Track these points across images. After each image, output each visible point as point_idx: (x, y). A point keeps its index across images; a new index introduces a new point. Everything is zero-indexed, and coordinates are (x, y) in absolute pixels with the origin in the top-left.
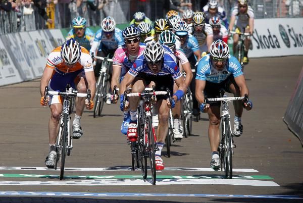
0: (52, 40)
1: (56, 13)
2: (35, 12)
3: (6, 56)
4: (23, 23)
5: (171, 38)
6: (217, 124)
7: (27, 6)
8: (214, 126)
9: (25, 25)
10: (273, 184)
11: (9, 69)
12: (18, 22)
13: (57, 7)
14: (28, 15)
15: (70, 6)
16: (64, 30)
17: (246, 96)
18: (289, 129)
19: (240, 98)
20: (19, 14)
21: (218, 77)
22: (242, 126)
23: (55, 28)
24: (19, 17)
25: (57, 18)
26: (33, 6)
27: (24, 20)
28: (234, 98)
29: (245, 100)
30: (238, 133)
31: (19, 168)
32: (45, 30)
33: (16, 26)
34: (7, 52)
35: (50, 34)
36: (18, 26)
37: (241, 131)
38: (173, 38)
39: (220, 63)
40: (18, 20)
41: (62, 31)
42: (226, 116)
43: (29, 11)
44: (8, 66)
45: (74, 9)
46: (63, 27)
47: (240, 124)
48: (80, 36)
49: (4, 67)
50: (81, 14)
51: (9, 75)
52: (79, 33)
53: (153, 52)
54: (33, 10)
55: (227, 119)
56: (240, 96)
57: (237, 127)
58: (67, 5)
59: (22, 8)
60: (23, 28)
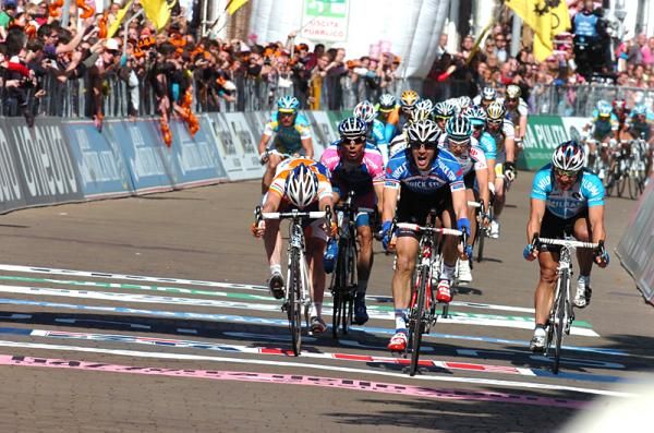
0: (315, 125)
2: (294, 85)
3: (250, 142)
6: (551, 282)
7: (284, 76)
8: (545, 284)
10: (590, 333)
11: (253, 158)
12: (270, 97)
13: (325, 80)
14: (285, 88)
15: (342, 80)
16: (332, 112)
17: (602, 243)
18: (622, 265)
19: (591, 245)
20: (273, 86)
21: (563, 201)
22: (590, 291)
23: (320, 109)
24: (273, 90)
26: (292, 77)
28: (581, 244)
29: (598, 250)
30: (583, 302)
31: (249, 287)
32: (306, 112)
33: (267, 102)
34: (251, 134)
35: (312, 118)
36: (270, 102)
37: (588, 300)
38: (468, 128)
39: (565, 179)
40: (271, 94)
41: (329, 115)
42: (565, 270)
43: (286, 83)
44: (252, 155)
45: (348, 85)
46: (330, 108)
47: (587, 287)
48: (287, 124)
49: (247, 155)
50: (357, 92)
51: (252, 166)
52: (286, 121)
53: (424, 127)
54: (291, 83)
55: (564, 276)
56: (591, 241)
57: (582, 293)
58: (339, 79)
59: (278, 79)
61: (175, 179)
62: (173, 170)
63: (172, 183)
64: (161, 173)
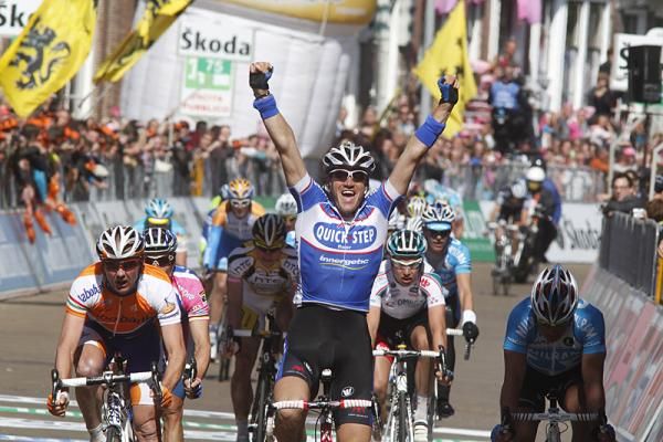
0: (197, 214)
1: (205, 173)
4: (153, 184)
5: (415, 241)
7: (162, 159)
9: (156, 188)
12: (146, 184)
13: (208, 163)
14: (163, 173)
15: (228, 163)
19: (588, 416)
20: (149, 171)
23: (203, 195)
24: (150, 175)
25: (206, 180)
27: (156, 180)
33: (142, 189)
35: (194, 206)
36: (146, 189)
38: (418, 242)
40: (147, 179)
43: (163, 167)
45: (234, 168)
50: (244, 176)
54: (170, 166)
58: (223, 161)
59: (154, 162)
60: (152, 193)
61: (41, 280)
62: (38, 270)
63: (38, 284)
64: (25, 273)
